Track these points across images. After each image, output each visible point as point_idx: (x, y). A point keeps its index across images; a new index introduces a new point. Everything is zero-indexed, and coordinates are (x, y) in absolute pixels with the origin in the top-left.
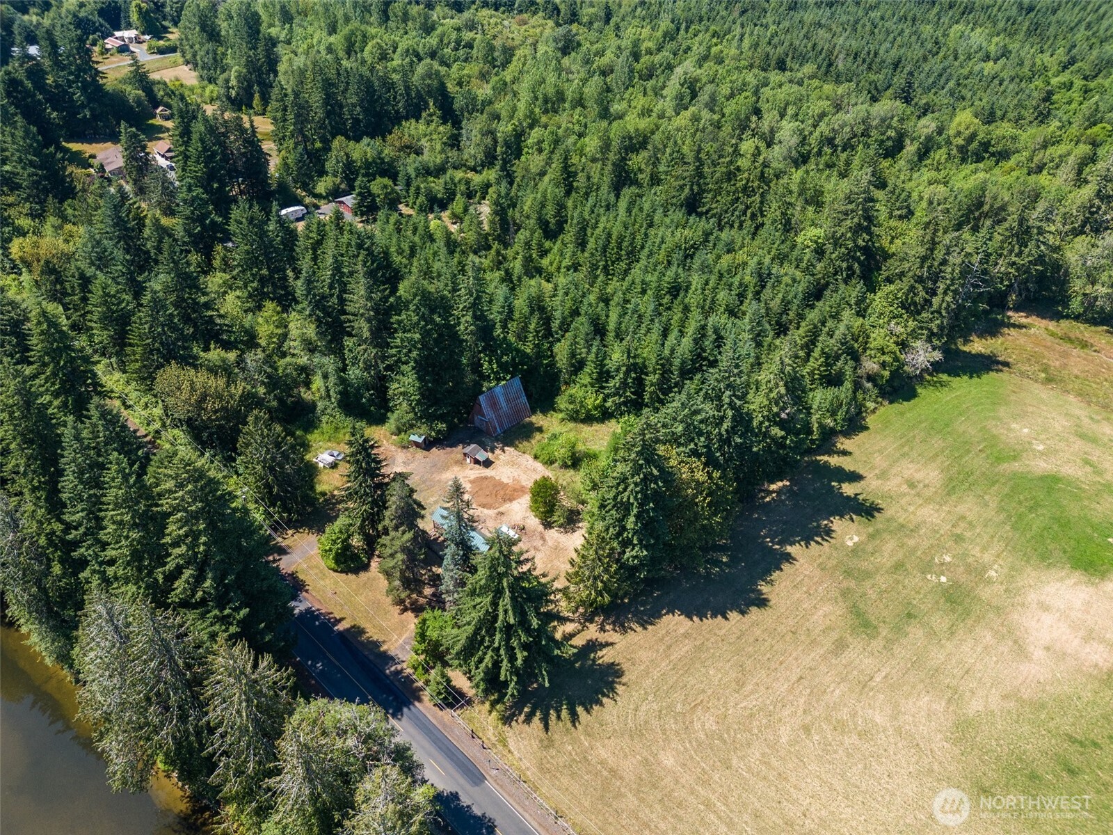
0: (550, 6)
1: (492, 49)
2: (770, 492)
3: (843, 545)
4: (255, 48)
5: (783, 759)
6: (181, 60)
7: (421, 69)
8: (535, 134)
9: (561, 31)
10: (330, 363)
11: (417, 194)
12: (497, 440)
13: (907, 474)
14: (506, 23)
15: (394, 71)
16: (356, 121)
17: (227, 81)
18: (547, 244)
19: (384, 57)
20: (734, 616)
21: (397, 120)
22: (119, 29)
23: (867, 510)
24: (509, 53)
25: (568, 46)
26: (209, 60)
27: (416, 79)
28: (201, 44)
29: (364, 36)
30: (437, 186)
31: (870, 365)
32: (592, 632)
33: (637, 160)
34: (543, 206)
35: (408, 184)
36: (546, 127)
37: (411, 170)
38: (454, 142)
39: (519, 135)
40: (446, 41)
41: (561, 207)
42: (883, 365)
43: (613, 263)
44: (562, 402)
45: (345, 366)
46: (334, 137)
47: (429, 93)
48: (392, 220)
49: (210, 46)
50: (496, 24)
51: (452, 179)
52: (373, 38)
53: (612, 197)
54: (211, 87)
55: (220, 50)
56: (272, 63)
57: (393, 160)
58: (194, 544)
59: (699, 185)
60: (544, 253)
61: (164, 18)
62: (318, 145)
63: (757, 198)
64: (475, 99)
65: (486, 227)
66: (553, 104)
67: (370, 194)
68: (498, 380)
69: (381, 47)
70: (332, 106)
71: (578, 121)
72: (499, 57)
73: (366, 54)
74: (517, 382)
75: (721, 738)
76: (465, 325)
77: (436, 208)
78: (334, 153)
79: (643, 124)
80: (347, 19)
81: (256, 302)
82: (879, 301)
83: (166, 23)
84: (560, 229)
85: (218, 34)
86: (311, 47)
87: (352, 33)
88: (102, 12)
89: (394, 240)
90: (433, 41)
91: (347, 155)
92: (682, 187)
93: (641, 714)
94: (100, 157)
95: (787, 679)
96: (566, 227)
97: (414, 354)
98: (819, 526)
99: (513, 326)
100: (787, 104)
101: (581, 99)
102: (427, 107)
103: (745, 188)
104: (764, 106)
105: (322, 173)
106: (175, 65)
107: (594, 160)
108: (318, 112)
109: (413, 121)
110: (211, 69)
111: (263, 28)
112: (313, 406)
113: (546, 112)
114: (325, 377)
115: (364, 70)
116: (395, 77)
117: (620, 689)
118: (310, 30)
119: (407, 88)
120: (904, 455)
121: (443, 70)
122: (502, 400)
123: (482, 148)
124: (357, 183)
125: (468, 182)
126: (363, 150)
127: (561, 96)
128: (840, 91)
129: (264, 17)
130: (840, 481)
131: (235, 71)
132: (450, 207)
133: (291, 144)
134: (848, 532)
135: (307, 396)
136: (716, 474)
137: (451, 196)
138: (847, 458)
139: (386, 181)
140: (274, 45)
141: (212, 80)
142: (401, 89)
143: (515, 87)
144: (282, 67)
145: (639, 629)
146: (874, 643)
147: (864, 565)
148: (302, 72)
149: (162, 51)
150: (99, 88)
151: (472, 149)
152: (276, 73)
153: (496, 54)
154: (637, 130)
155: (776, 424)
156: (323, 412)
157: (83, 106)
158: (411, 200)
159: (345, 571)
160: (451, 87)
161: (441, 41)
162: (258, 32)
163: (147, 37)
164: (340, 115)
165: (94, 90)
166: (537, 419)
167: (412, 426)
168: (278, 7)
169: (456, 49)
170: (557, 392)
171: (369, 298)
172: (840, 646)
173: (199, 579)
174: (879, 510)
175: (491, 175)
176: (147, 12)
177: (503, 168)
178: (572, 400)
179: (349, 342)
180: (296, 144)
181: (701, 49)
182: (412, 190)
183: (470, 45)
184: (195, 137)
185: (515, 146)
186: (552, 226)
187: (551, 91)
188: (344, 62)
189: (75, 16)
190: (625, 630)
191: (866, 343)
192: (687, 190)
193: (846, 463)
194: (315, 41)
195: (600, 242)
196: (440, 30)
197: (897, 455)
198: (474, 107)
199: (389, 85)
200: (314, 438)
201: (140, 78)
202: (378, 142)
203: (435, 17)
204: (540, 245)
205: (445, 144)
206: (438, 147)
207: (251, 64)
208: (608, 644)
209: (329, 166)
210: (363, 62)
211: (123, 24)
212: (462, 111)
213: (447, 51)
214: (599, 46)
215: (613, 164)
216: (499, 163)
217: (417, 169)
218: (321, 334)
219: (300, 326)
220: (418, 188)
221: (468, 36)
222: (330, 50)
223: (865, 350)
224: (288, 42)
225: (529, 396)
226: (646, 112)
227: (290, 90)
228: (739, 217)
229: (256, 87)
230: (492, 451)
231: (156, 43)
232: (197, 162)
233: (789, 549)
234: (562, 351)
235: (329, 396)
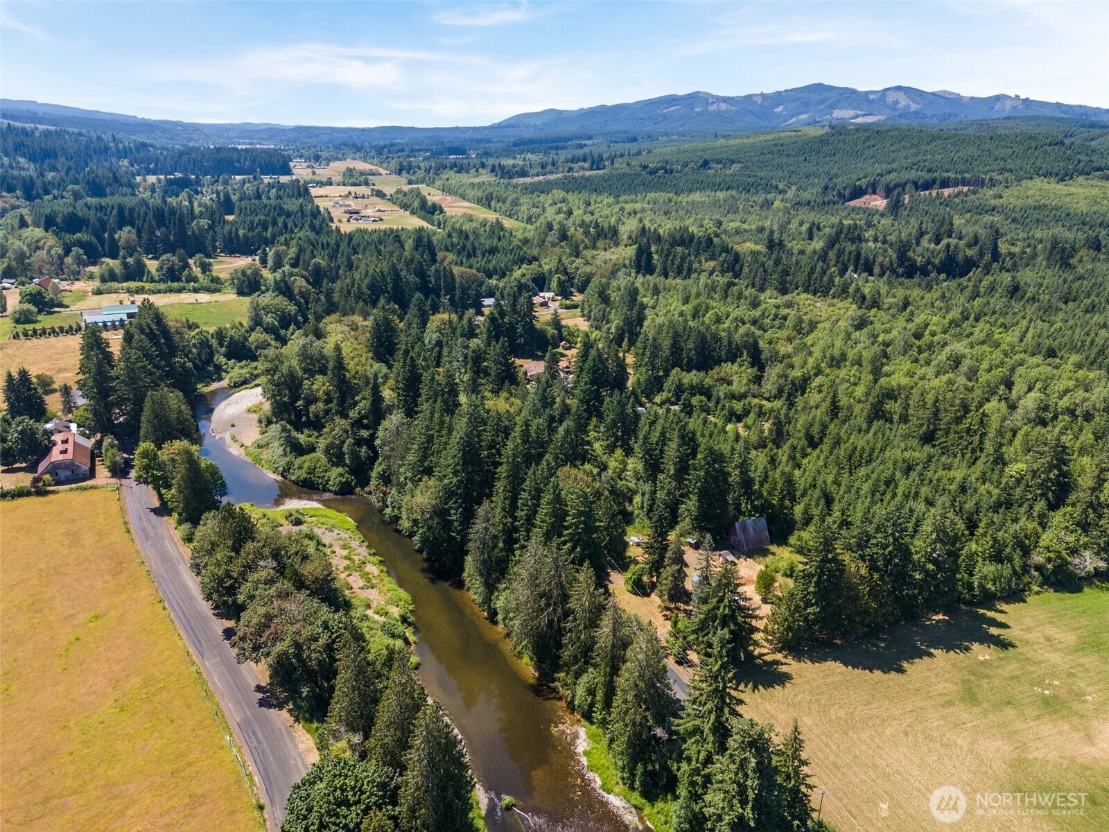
0: (858, 295)
1: (801, 321)
2: (930, 620)
3: (976, 658)
4: (631, 310)
5: (884, 741)
6: (579, 314)
7: (742, 330)
8: (818, 380)
9: (859, 312)
10: (647, 487)
11: (723, 409)
12: (743, 554)
13: (1047, 633)
14: (818, 304)
15: (724, 330)
16: (690, 360)
17: (609, 329)
18: (809, 450)
19: (718, 321)
20: (878, 673)
21: (719, 362)
22: (542, 291)
23: (1004, 645)
24: (813, 326)
25: (861, 324)
26: (599, 315)
27: (737, 337)
28: (597, 305)
29: (707, 307)
30: (738, 406)
31: (1037, 558)
32: (779, 657)
33: (893, 407)
34: (812, 425)
35: (718, 402)
36: (827, 376)
37: (722, 395)
38: (758, 380)
39: (806, 380)
40: (766, 314)
41: (825, 427)
42: (1049, 560)
43: (856, 467)
44: (792, 540)
45: (656, 491)
46: (673, 368)
47: (745, 347)
48: (702, 417)
49: (603, 306)
50: (810, 305)
51: (749, 403)
52: (713, 308)
53: (864, 426)
54: (597, 332)
55: (608, 309)
56: (641, 320)
57: (710, 387)
58: (577, 527)
59: (934, 425)
60: (805, 455)
61: (572, 286)
62: (661, 373)
63: (977, 438)
64: (777, 353)
65: (766, 433)
66: (837, 362)
67: (691, 405)
68: (750, 516)
69: (717, 315)
70: (676, 349)
71: (854, 375)
72: (804, 328)
73: (706, 319)
74: (763, 520)
75: (846, 721)
76: (734, 476)
77: (734, 419)
78: (671, 378)
79: (904, 381)
80: (698, 295)
81: (611, 449)
82: (1057, 518)
83: (572, 290)
84: (821, 441)
85: (609, 300)
86: (669, 311)
87: (699, 304)
88: (534, 280)
89: (700, 428)
90: (757, 313)
91: (680, 380)
92: (922, 425)
93: (798, 699)
94: (526, 366)
95: (903, 709)
96: (825, 440)
97: (699, 484)
98: (961, 644)
99: (766, 486)
100: (1037, 380)
101: (860, 360)
102: (741, 355)
103: (968, 430)
104: (1016, 379)
105: (661, 390)
106: (575, 316)
107: (859, 402)
108: (666, 351)
109: (730, 363)
110: (599, 321)
111: (639, 298)
112: (632, 513)
113: (830, 366)
114: (643, 494)
115: (703, 329)
116: (723, 334)
117: (788, 685)
118: (670, 300)
119: (730, 342)
120: (1051, 623)
121: (758, 333)
122: (751, 529)
123: (776, 386)
124: (683, 397)
125: (761, 407)
126: (691, 378)
127: (844, 357)
128: (1091, 375)
129: (641, 291)
130: (989, 625)
131: (615, 322)
132: (744, 420)
133: (644, 370)
134: (981, 652)
135: (630, 509)
136: (876, 576)
137: (746, 413)
138: (1003, 615)
139: (703, 398)
140: (644, 309)
141: (598, 328)
142: (725, 342)
143: (812, 349)
144: (646, 323)
145: (809, 663)
146: (975, 709)
147: (986, 671)
148: (661, 326)
149: (567, 307)
150: (533, 326)
151: (769, 386)
152: (642, 326)
153: (803, 325)
154: (899, 385)
155: (930, 561)
156: (637, 516)
157: (521, 336)
158: (717, 413)
159: (637, 594)
160: (761, 344)
161: (764, 313)
162: (636, 300)
163: (560, 298)
164: (680, 355)
165: (530, 328)
166: (773, 548)
167: (689, 533)
168: (652, 285)
169: (774, 320)
170: (791, 533)
171: (678, 450)
172: (949, 704)
173: (574, 548)
174: (1013, 646)
175: (777, 404)
176: (564, 282)
177: (788, 399)
178: (800, 539)
179: (661, 477)
180: (648, 370)
181: (982, 334)
182: (720, 406)
183: (785, 318)
184: (590, 358)
185: (801, 386)
186: (816, 440)
187: (836, 352)
188: (691, 323)
189: (519, 282)
190: (799, 660)
191: (1037, 542)
192: (924, 428)
193: (1000, 618)
194: (672, 308)
195: (848, 453)
196: (763, 306)
197: (1046, 621)
198: (776, 358)
199: (716, 338)
200: (629, 529)
201: (556, 323)
202: (702, 374)
203: (762, 298)
204: (803, 449)
205: (750, 380)
206: (745, 382)
207: (627, 321)
208: (786, 664)
209: (666, 385)
210: (703, 323)
211: (546, 288)
212: (767, 360)
213: (767, 321)
214: (888, 325)
215: (872, 404)
216: (785, 395)
217: (725, 394)
218: (646, 470)
219: (635, 464)
220: (724, 406)
221: (784, 311)
222: (681, 314)
223: (1036, 547)
224: (654, 308)
225: (771, 533)
226: (911, 374)
227: (651, 337)
228: (962, 450)
229: (627, 335)
230: (738, 559)
231: (564, 301)
232: (588, 373)
233: (932, 650)
234: (798, 510)
235: (642, 507)
